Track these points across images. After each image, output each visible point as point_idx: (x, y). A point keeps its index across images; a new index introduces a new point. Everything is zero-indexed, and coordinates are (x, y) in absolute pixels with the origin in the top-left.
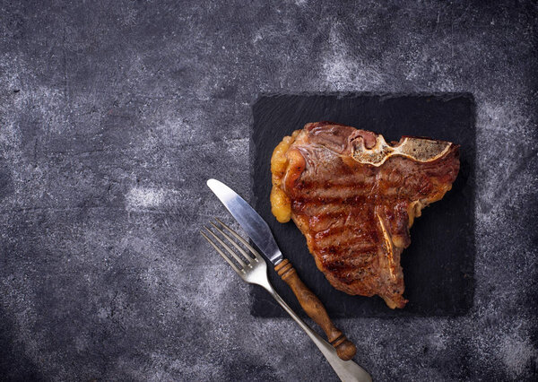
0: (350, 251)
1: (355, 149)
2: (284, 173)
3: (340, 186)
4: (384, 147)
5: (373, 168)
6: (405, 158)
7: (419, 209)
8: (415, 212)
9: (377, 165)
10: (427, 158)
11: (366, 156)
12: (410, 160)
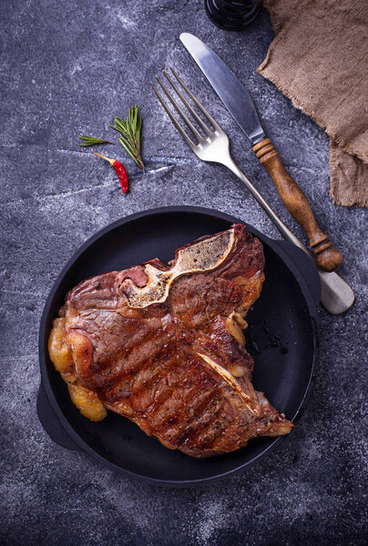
0: (192, 410)
1: (128, 296)
2: (73, 366)
3: (138, 344)
4: (159, 276)
5: (160, 306)
6: (190, 275)
7: (241, 320)
8: (239, 324)
9: (163, 300)
10: (216, 261)
11: (144, 298)
12: (197, 273)
